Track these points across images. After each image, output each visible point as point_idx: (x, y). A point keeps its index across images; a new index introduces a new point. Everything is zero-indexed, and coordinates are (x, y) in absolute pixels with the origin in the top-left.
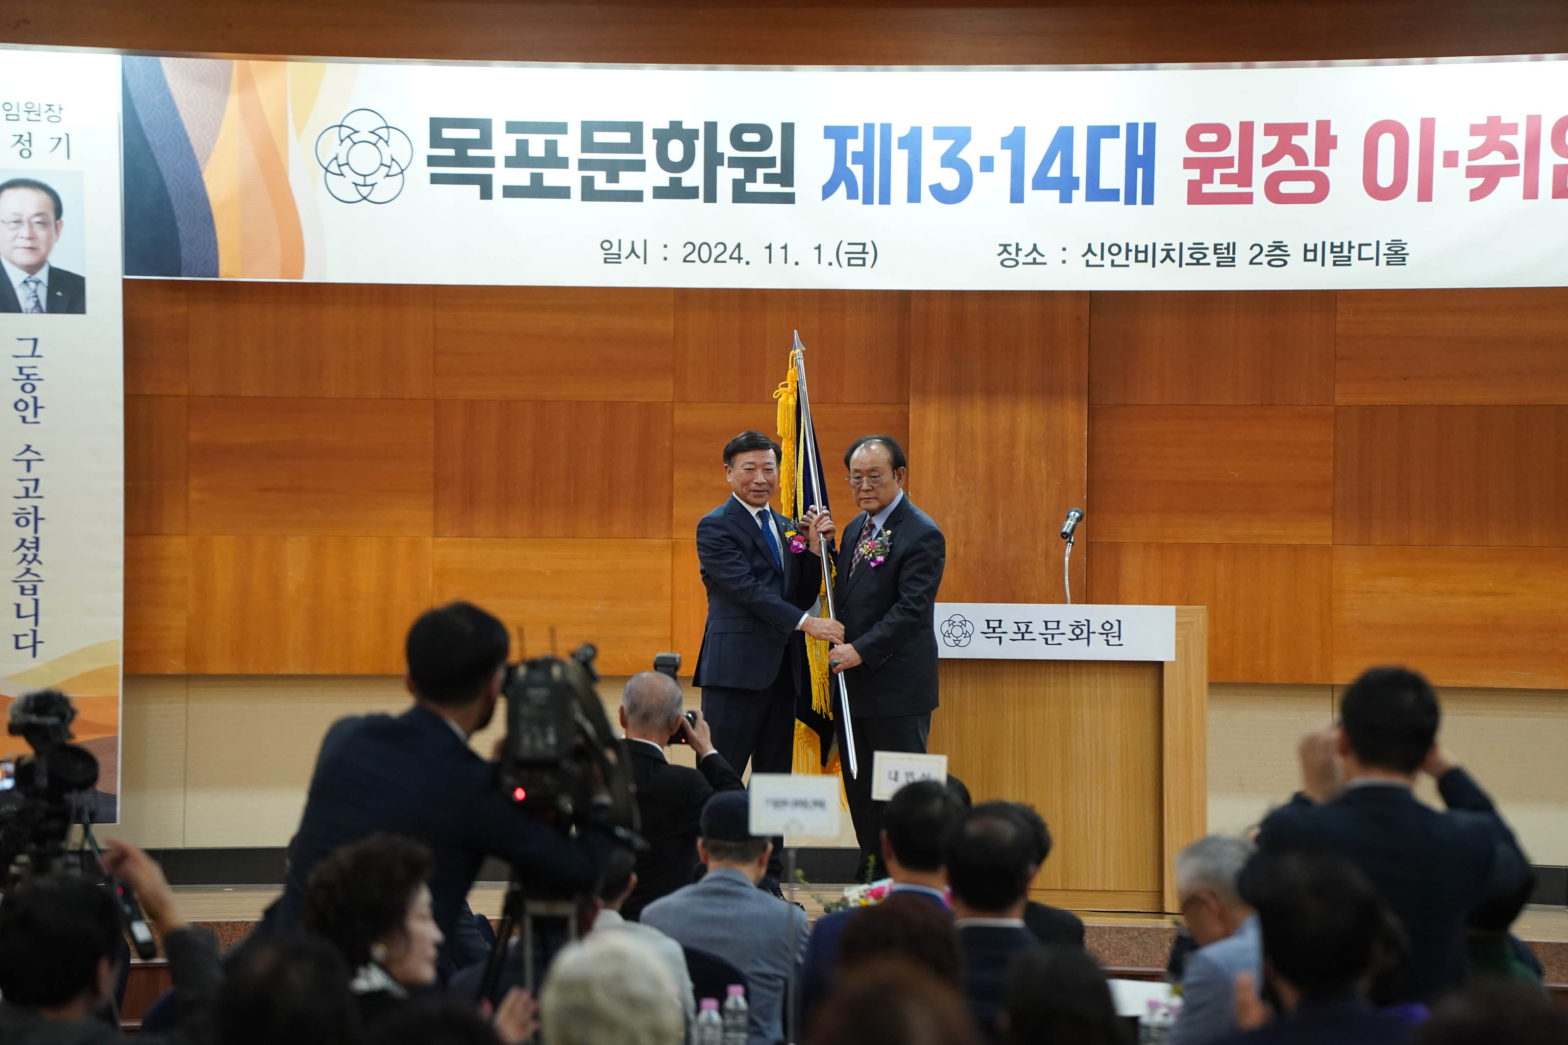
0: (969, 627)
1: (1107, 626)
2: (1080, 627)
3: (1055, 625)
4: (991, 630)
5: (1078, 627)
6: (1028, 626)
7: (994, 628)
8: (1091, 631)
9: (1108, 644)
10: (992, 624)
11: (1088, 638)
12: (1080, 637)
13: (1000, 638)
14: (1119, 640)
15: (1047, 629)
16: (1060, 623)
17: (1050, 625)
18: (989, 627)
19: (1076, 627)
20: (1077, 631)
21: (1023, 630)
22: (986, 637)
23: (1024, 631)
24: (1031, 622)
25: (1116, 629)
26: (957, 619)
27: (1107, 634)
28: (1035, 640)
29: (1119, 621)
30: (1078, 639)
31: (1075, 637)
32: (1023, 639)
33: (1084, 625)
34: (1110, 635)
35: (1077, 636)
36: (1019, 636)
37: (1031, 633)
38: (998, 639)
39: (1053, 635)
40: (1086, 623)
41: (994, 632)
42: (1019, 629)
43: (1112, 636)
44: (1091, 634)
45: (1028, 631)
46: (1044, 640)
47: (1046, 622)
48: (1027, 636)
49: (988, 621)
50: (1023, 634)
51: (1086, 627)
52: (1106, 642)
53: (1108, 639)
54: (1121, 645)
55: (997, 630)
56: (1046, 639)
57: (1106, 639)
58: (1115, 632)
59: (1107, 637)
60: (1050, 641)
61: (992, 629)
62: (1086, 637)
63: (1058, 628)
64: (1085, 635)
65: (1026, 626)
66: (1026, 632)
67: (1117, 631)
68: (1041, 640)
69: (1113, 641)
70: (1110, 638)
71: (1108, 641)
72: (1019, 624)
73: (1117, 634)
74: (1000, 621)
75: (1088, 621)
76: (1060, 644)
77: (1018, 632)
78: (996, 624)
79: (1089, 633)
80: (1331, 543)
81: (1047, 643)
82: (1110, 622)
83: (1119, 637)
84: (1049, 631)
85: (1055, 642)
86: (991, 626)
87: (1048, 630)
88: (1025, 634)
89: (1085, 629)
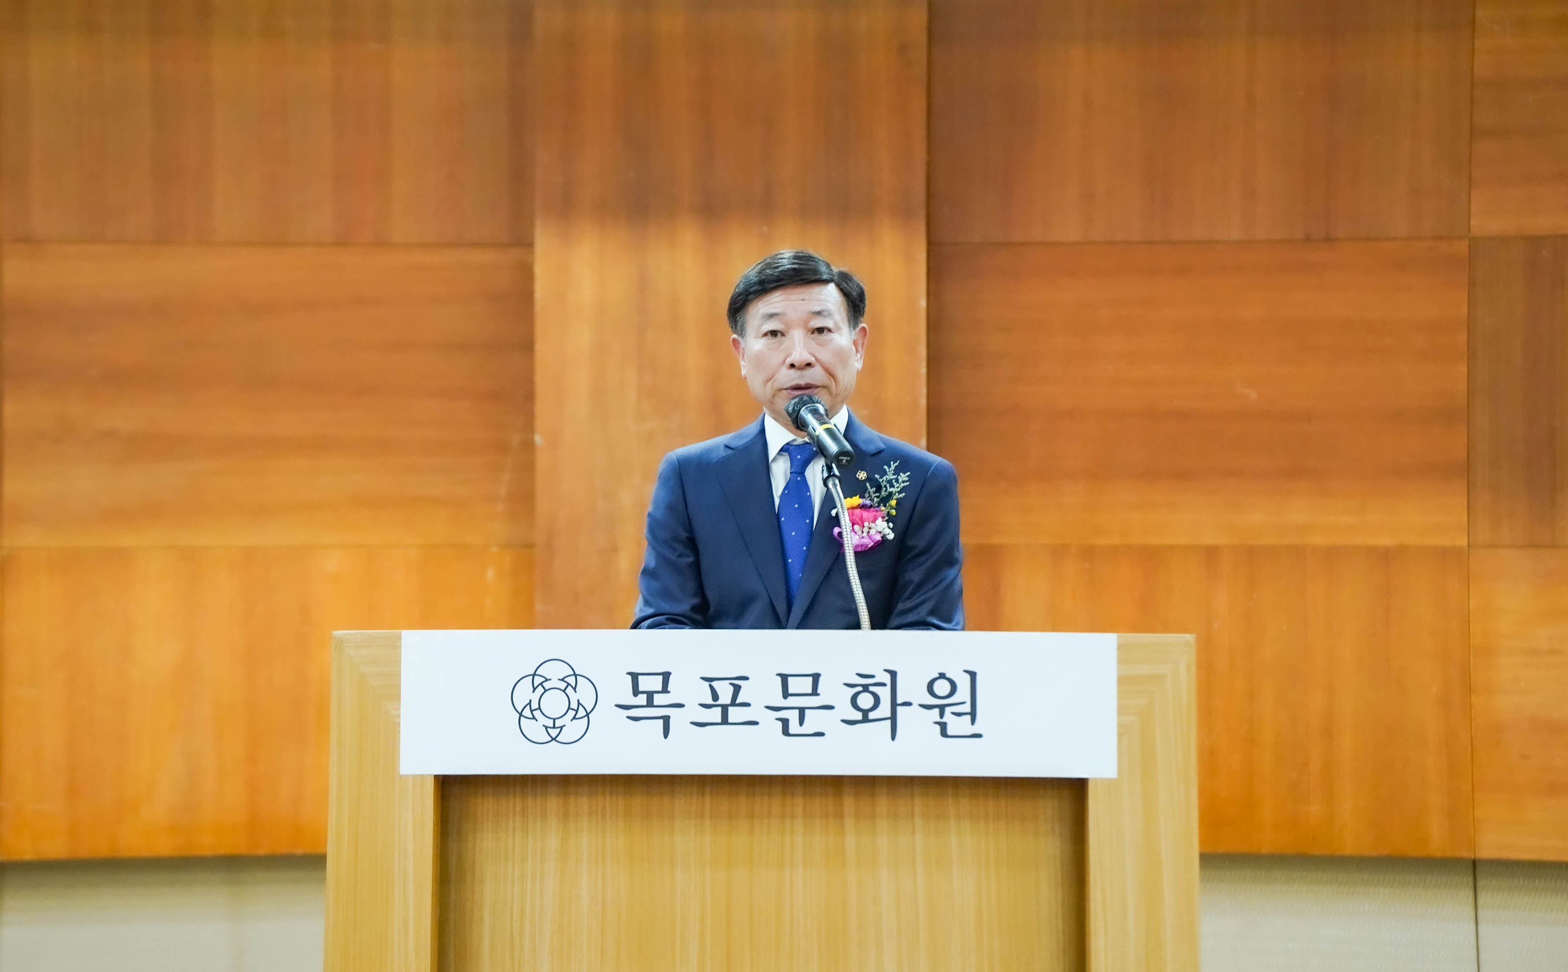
0: (585, 694)
1: (942, 687)
2: (871, 689)
3: (806, 685)
4: (642, 699)
5: (866, 688)
6: (737, 689)
7: (650, 695)
8: (899, 701)
9: (944, 734)
10: (645, 684)
11: (893, 718)
12: (872, 715)
13: (666, 720)
14: (973, 721)
15: (786, 694)
16: (821, 680)
17: (794, 685)
18: (636, 692)
19: (860, 689)
20: (866, 701)
21: (725, 697)
22: (628, 717)
23: (728, 702)
24: (746, 678)
25: (963, 693)
26: (555, 672)
27: (942, 709)
28: (755, 723)
29: (973, 675)
30: (865, 719)
31: (859, 716)
32: (725, 721)
33: (883, 685)
34: (948, 710)
35: (865, 713)
36: (715, 715)
37: (747, 705)
38: (661, 721)
39: (802, 711)
40: (887, 679)
41: (650, 704)
42: (715, 697)
43: (953, 713)
44: (899, 708)
45: (738, 701)
46: (780, 724)
47: (784, 678)
48: (734, 714)
49: (635, 677)
50: (725, 709)
51: (888, 689)
52: (938, 727)
53: (944, 720)
54: (979, 736)
55: (658, 699)
56: (785, 722)
57: (939, 720)
58: (963, 703)
59: (942, 715)
60: (794, 728)
61: (645, 696)
62: (888, 714)
63: (815, 693)
64: (884, 710)
65: (732, 688)
66: (733, 703)
67: (968, 699)
68: (770, 723)
69: (956, 725)
70: (948, 718)
71: (943, 727)
72: (714, 684)
73: (967, 708)
74: (666, 676)
75: (893, 674)
76: (821, 734)
77: (712, 702)
78: (656, 683)
79: (894, 705)
80: (1464, 542)
81: (786, 732)
82: (948, 676)
83: (973, 714)
84: (791, 702)
85: (807, 728)
86: (641, 689)
87: (790, 698)
88: (730, 709)
89: (884, 694)
